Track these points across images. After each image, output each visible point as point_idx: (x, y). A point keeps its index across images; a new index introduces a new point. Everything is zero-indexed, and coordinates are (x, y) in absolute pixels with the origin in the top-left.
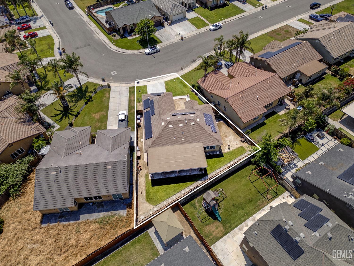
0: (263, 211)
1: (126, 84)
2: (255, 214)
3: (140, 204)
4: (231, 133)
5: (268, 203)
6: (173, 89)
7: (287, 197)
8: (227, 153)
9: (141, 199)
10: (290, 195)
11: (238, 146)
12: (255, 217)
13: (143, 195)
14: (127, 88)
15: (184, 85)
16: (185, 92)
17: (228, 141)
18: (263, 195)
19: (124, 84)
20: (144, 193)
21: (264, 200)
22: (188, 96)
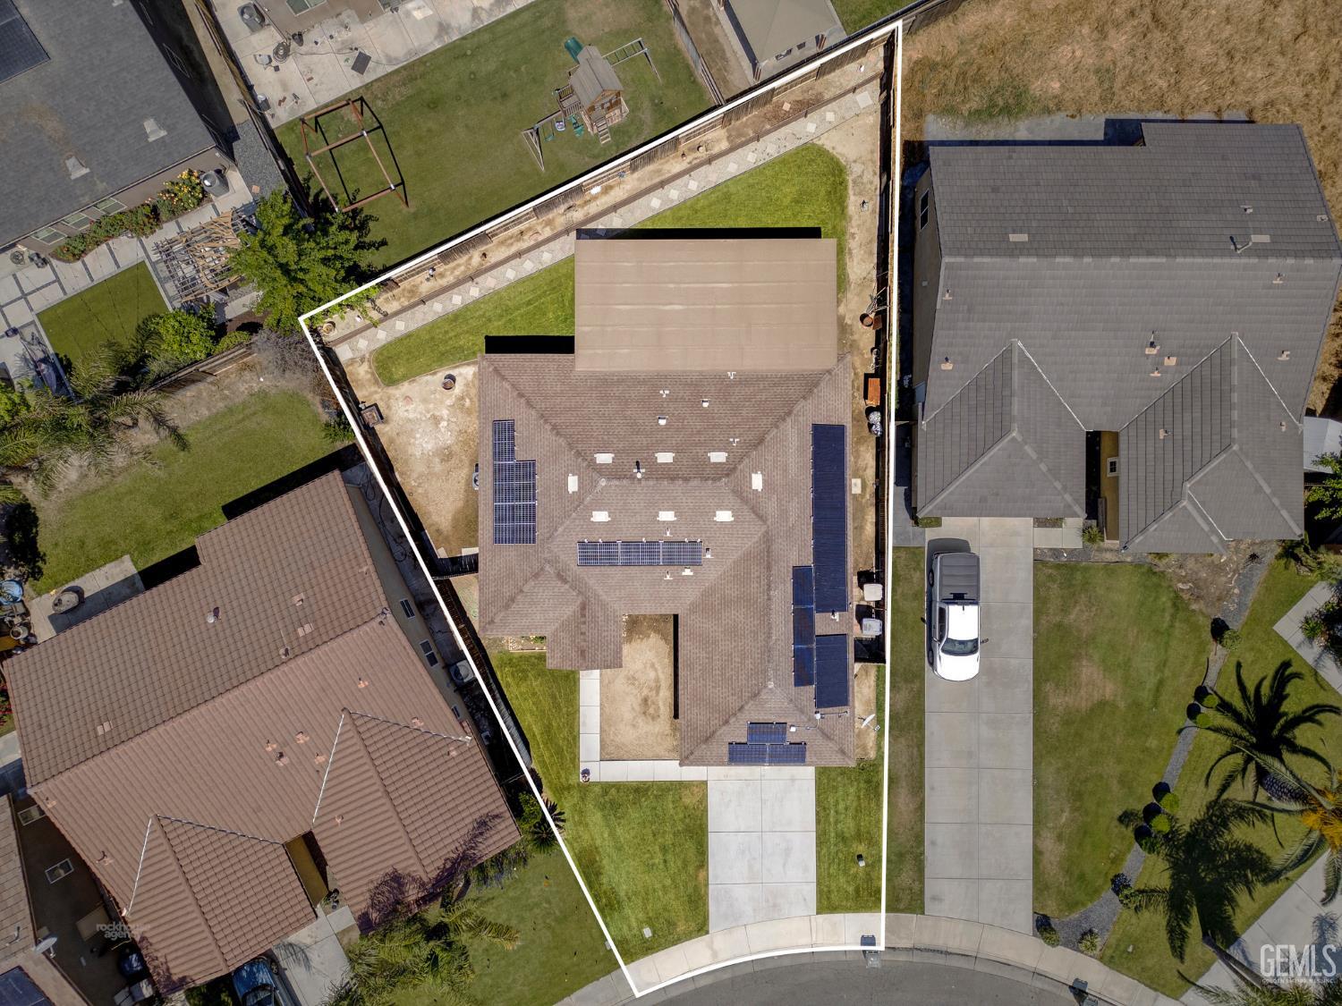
0: (396, 59)
1: (940, 943)
2: (433, 53)
3: (869, 157)
4: (415, 475)
5: (367, 86)
6: (664, 849)
7: (280, 102)
8: (463, 356)
9: (865, 180)
10: (269, 107)
11: (405, 387)
12: (436, 38)
13: (860, 194)
14: (934, 898)
17: (444, 424)
18: (376, 125)
19: (954, 944)
20: (853, 201)
21: (379, 103)
22: (586, 772)
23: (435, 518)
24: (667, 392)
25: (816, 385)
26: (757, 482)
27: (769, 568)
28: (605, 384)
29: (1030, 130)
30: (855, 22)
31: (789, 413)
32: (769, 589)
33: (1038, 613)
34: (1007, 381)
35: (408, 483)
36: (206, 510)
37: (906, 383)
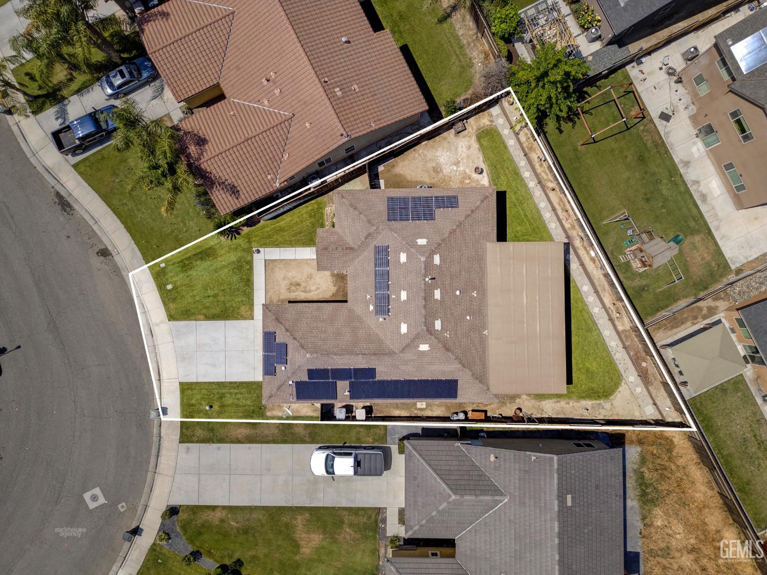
0: (668, 137)
1: (163, 452)
2: (672, 158)
3: (615, 413)
4: (425, 152)
5: (651, 121)
6: (215, 296)
7: (641, 71)
8: (494, 179)
9: (601, 410)
10: (638, 65)
11: (475, 146)
12: (681, 160)
13: (593, 407)
14: (188, 448)
15: (202, 259)
16: (234, 259)
17: (455, 168)
18: (629, 126)
19: (163, 460)
20: (588, 403)
21: (642, 128)
22: (258, 252)
23: (401, 164)
24: (475, 295)
25: (481, 382)
26: (424, 347)
27: (375, 354)
28: (480, 259)
29: (632, 508)
30: (695, 404)
31: (464, 366)
32: (362, 354)
33: (349, 509)
34: (484, 492)
35: (421, 148)
36: (404, 35)
37: (482, 434)
